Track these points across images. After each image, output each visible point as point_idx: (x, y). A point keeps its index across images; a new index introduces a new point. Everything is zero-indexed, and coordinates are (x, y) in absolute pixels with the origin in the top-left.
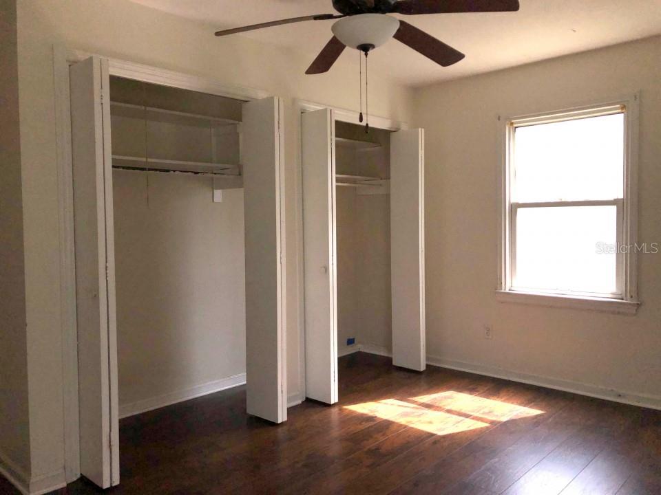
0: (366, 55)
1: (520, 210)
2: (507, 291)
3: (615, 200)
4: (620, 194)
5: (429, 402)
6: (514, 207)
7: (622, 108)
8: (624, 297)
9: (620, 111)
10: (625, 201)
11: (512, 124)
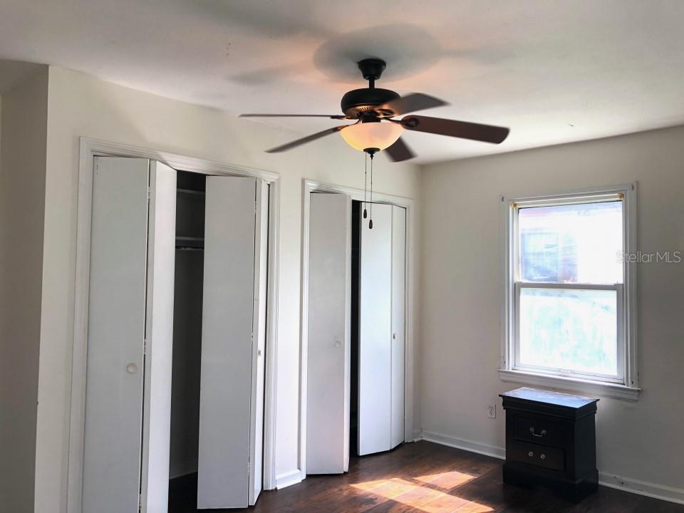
0: (372, 157)
1: (523, 290)
2: (511, 370)
3: (615, 285)
4: (620, 279)
5: (432, 483)
6: (518, 287)
7: (621, 197)
8: (625, 383)
9: (618, 199)
10: (625, 286)
11: (515, 205)
